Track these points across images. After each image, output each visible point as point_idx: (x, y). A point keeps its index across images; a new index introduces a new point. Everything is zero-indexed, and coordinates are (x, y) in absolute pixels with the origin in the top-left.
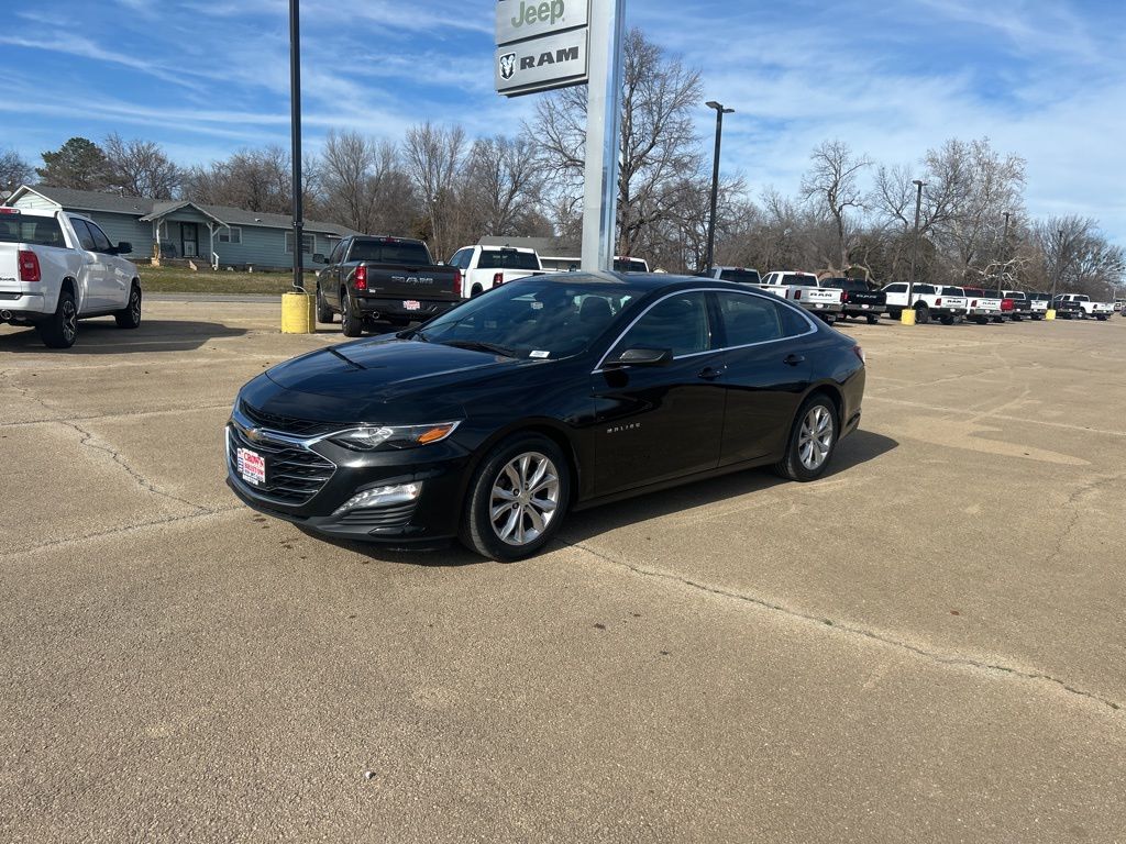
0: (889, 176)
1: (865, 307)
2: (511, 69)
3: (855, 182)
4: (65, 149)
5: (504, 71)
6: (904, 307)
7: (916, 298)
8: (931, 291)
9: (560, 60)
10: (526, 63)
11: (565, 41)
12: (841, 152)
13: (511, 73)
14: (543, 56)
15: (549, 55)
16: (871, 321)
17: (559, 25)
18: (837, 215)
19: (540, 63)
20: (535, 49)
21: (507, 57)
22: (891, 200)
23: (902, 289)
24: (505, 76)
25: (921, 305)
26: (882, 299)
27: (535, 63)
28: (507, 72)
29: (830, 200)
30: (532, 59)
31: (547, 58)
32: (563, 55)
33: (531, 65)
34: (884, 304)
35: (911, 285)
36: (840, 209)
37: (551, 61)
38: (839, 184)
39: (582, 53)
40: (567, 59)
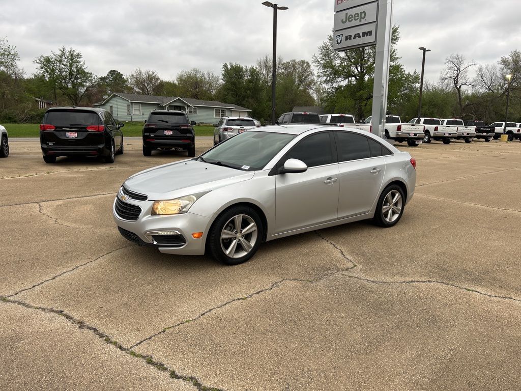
0: (484, 70)
1: (485, 134)
2: (341, 40)
3: (467, 74)
4: (108, 75)
5: (337, 41)
6: (502, 134)
7: (508, 129)
8: (515, 126)
9: (363, 36)
10: (348, 38)
11: (366, 29)
12: (460, 60)
13: (341, 42)
14: (356, 35)
15: (359, 34)
16: (487, 141)
17: (363, 22)
18: (458, 90)
19: (354, 38)
20: (352, 32)
21: (339, 36)
22: (486, 81)
23: (501, 125)
24: (338, 43)
25: (510, 132)
26: (493, 130)
27: (352, 38)
28: (339, 42)
29: (454, 83)
30: (351, 36)
31: (357, 36)
32: (364, 34)
33: (350, 39)
34: (494, 132)
35: (505, 123)
36: (460, 87)
37: (359, 36)
38: (460, 75)
39: (373, 33)
40: (367, 36)
